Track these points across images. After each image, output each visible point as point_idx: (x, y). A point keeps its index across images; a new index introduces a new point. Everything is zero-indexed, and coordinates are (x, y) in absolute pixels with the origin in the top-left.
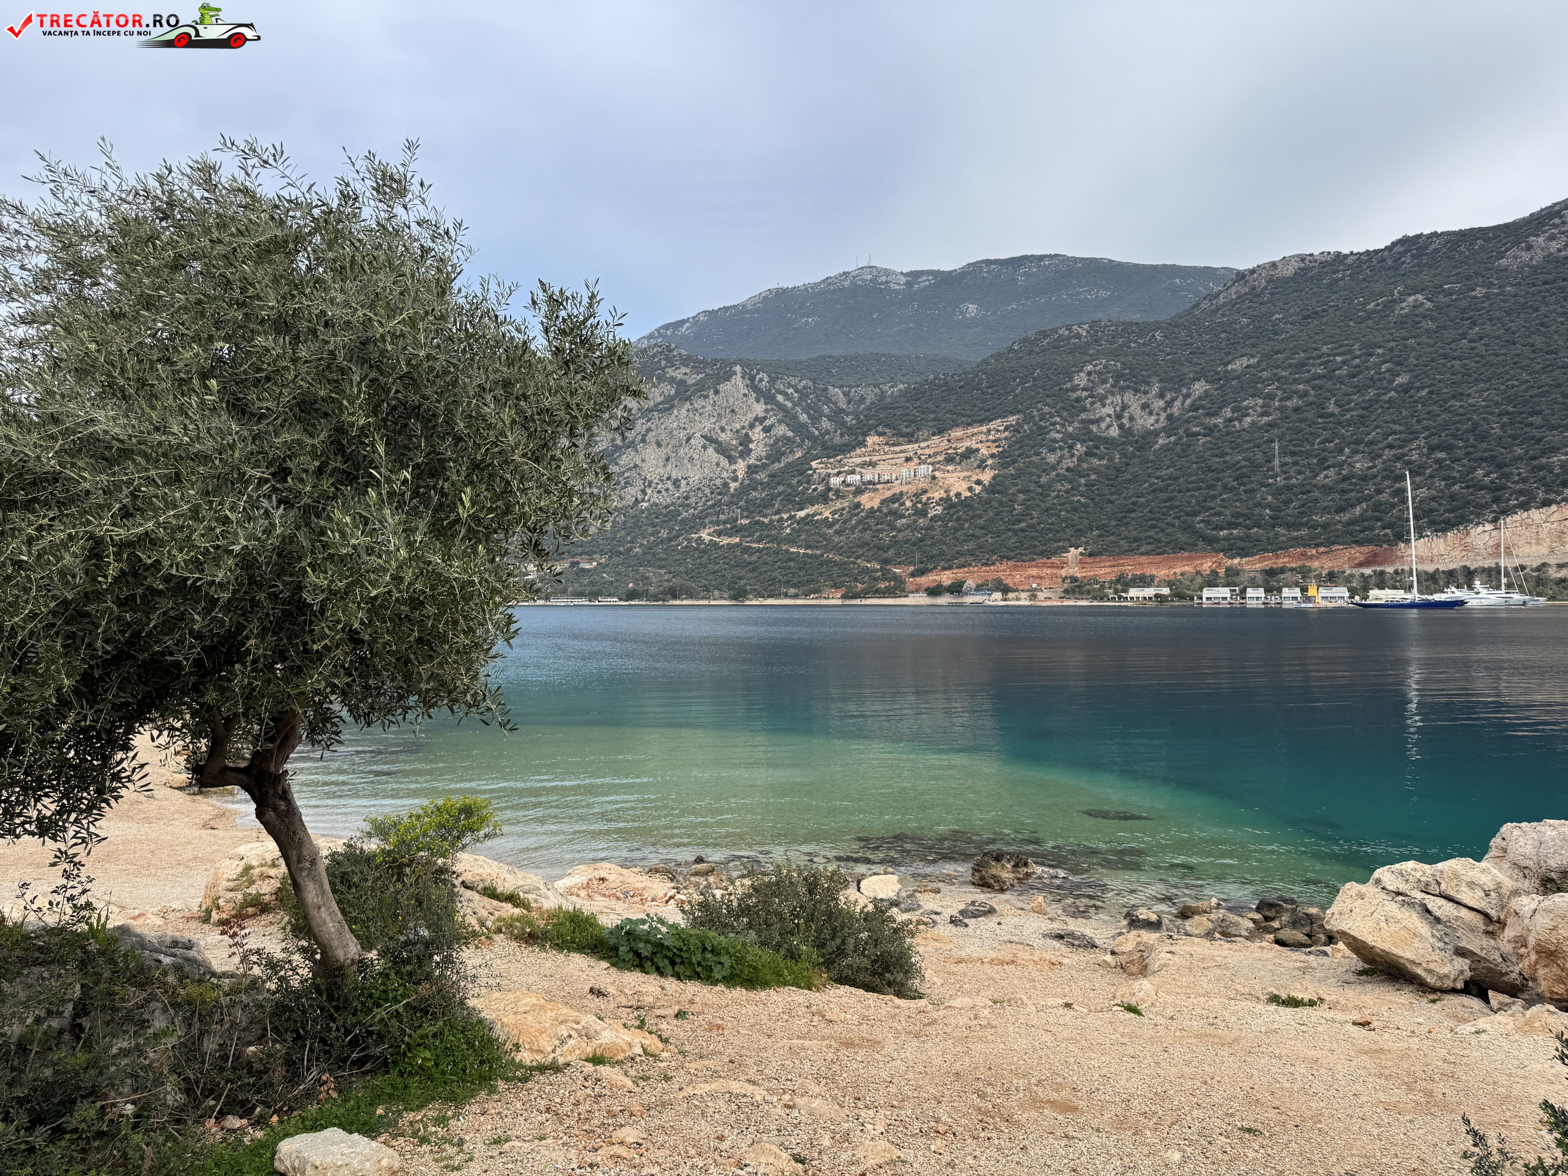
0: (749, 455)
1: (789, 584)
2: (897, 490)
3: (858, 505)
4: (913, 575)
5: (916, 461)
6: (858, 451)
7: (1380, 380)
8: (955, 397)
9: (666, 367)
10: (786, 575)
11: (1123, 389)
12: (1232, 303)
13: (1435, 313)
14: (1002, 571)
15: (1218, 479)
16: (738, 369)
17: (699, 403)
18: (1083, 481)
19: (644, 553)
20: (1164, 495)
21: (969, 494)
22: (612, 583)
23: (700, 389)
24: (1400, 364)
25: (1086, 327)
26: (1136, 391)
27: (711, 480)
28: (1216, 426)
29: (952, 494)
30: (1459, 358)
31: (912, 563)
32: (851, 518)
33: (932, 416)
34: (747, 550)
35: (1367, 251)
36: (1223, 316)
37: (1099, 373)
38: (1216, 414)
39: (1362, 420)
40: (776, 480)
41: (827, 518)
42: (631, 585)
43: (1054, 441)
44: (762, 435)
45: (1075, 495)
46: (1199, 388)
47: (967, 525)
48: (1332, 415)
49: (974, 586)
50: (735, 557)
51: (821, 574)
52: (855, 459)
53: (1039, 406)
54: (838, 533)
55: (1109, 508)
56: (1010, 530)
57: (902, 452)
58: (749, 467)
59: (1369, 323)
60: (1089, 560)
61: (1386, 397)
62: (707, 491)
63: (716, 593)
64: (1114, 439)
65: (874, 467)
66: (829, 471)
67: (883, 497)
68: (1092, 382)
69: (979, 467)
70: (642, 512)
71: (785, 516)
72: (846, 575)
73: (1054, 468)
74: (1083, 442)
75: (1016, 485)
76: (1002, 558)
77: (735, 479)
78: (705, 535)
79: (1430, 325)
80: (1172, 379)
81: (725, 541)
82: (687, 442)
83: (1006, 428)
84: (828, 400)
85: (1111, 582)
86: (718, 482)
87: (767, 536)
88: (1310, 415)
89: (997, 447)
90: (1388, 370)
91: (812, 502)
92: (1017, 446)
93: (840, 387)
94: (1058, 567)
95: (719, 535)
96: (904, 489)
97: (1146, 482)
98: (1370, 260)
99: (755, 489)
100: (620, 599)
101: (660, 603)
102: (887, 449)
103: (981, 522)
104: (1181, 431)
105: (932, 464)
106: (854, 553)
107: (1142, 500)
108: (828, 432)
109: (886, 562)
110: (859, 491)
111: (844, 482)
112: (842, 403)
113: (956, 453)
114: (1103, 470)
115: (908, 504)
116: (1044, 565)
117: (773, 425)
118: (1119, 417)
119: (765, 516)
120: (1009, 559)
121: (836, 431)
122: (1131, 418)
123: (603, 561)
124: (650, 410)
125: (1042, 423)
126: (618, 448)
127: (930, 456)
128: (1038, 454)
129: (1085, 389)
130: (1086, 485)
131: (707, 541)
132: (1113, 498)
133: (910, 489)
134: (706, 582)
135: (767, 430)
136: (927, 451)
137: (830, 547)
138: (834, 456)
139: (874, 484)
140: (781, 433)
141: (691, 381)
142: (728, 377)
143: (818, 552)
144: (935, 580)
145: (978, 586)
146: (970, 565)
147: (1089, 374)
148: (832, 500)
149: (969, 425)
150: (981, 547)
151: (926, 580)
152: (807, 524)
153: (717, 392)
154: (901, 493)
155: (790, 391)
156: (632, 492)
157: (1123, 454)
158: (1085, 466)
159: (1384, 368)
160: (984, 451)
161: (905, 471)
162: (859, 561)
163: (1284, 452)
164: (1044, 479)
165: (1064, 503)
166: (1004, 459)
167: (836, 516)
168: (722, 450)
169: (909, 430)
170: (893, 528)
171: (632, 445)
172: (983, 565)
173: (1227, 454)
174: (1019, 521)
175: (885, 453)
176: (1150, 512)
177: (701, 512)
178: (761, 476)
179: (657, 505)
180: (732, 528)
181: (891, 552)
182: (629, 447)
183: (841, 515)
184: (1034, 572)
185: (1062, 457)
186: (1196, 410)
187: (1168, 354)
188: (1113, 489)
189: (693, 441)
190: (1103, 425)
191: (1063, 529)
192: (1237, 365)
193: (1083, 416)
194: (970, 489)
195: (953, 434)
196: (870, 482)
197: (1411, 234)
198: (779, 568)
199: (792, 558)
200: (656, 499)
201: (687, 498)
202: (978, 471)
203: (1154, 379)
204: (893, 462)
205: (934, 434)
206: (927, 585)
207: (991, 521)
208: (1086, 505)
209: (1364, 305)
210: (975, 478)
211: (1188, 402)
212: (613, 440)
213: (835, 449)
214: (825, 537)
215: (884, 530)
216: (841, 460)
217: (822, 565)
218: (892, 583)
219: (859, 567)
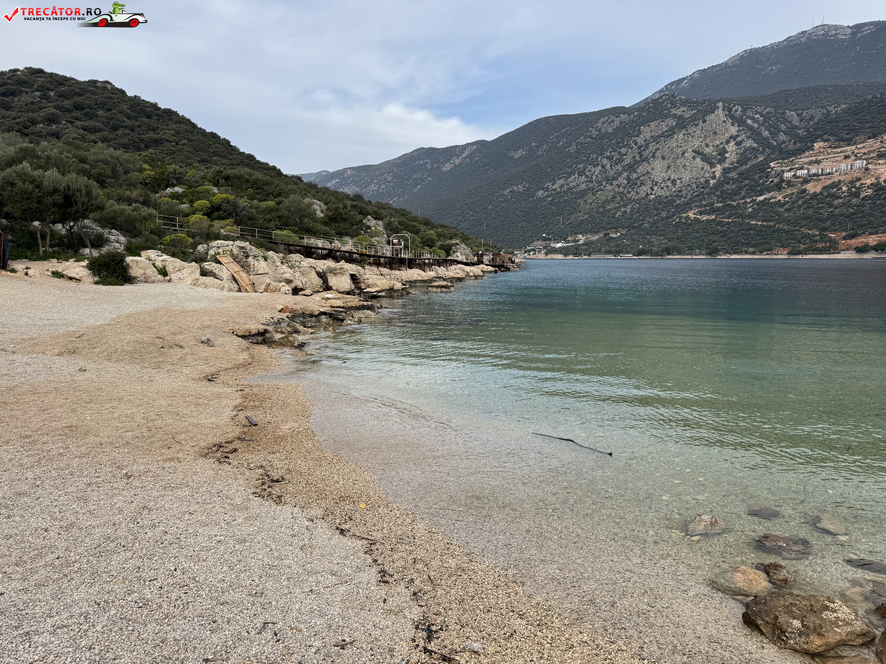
0: (724, 161)
1: (748, 245)
2: (836, 179)
3: (805, 191)
4: (845, 238)
5: (853, 158)
6: (807, 154)
9: (671, 108)
10: (747, 239)
16: (720, 104)
17: (691, 129)
19: (651, 227)
22: (629, 245)
23: (693, 121)
27: (697, 178)
29: (882, 180)
31: (844, 230)
32: (798, 200)
33: (868, 125)
34: (720, 223)
40: (743, 177)
41: (780, 201)
42: (641, 247)
44: (735, 147)
50: (712, 228)
51: (773, 239)
52: (804, 159)
54: (788, 210)
57: (842, 152)
58: (724, 169)
62: (694, 186)
63: (697, 251)
65: (819, 164)
66: (783, 168)
67: (824, 185)
70: (650, 201)
71: (748, 200)
72: (792, 239)
77: (714, 178)
78: (691, 215)
81: (705, 218)
82: (682, 155)
84: (785, 120)
86: (702, 180)
87: (735, 214)
91: (769, 190)
93: (795, 111)
95: (701, 214)
96: (842, 178)
99: (728, 183)
100: (634, 255)
101: (659, 257)
102: (829, 151)
105: (867, 159)
106: (799, 224)
108: (784, 142)
109: (824, 229)
110: (806, 181)
111: (794, 175)
112: (796, 122)
115: (845, 188)
117: (743, 140)
119: (734, 201)
121: (790, 141)
123: (624, 232)
124: (659, 137)
126: (637, 162)
127: (865, 154)
131: (692, 218)
133: (848, 178)
134: (691, 244)
135: (738, 144)
136: (863, 150)
137: (781, 220)
138: (788, 158)
139: (818, 175)
140: (748, 145)
141: (687, 116)
142: (712, 111)
143: (772, 224)
144: (863, 242)
148: (784, 188)
151: (856, 242)
152: (765, 205)
153: (704, 121)
154: (840, 181)
155: (757, 116)
156: (645, 189)
161: (844, 165)
162: (803, 229)
168: (706, 158)
169: (848, 136)
170: (831, 206)
171: (646, 160)
175: (828, 154)
177: (689, 200)
178: (733, 175)
179: (660, 196)
180: (710, 209)
181: (828, 223)
182: (644, 161)
183: (791, 198)
189: (686, 155)
196: (815, 175)
198: (742, 234)
199: (752, 228)
200: (660, 192)
201: (680, 191)
204: (834, 159)
205: (869, 138)
206: (856, 245)
212: (634, 157)
213: (789, 153)
214: (777, 213)
215: (824, 208)
216: (793, 160)
217: (774, 232)
218: (828, 244)
219: (802, 233)
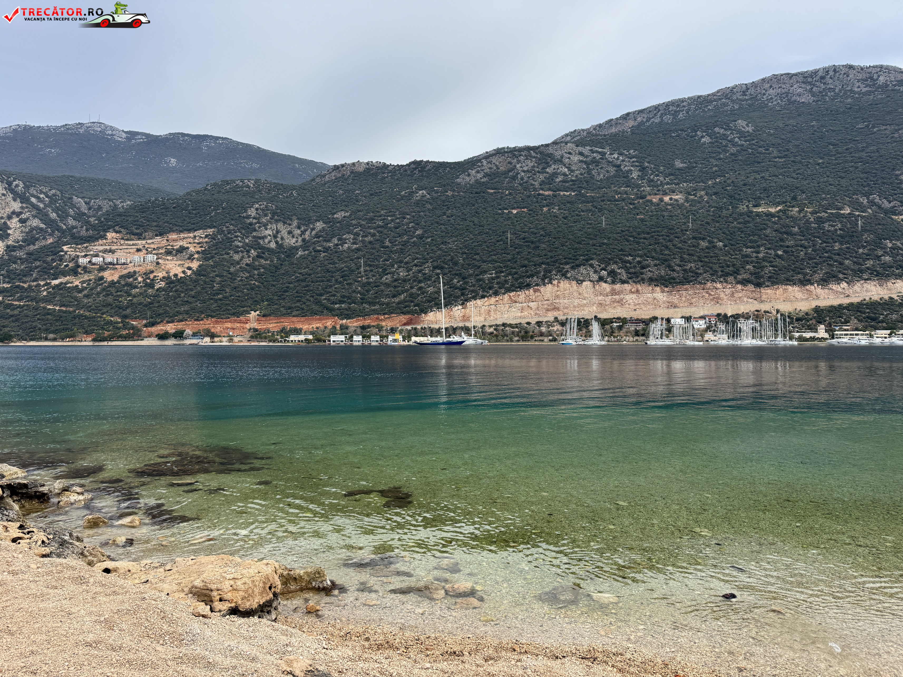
0: (7, 238)
1: (47, 331)
2: (132, 270)
3: (102, 278)
4: (146, 326)
5: (144, 251)
6: (100, 242)
7: (409, 231)
8: (171, 213)
10: (45, 325)
11: (277, 221)
12: (333, 182)
13: (431, 201)
14: (207, 324)
15: (332, 277)
18: (256, 272)
20: (304, 284)
21: (183, 275)
24: (417, 224)
25: (252, 182)
26: (285, 223)
28: (329, 247)
29: (171, 274)
30: (443, 224)
31: (144, 318)
32: (96, 287)
33: (155, 224)
34: (9, 306)
35: (398, 165)
36: (329, 187)
37: (263, 210)
38: (329, 241)
39: (402, 251)
40: (32, 257)
41: (77, 286)
43: (238, 247)
44: (19, 225)
45: (252, 280)
46: (319, 225)
47: (182, 295)
48: (388, 247)
49: (191, 333)
51: (74, 324)
52: (98, 247)
53: (227, 225)
54: (86, 296)
55: (273, 289)
56: (212, 299)
57: (133, 245)
58: (8, 246)
59: (402, 201)
60: (263, 319)
61: (412, 240)
64: (273, 249)
65: (113, 253)
66: (78, 253)
67: (121, 274)
68: (259, 214)
69: (189, 258)
71: (42, 283)
72: (95, 325)
73: (238, 263)
74: (255, 249)
75: (215, 272)
76: (208, 316)
79: (429, 206)
80: (304, 219)
83: (206, 236)
84: (73, 206)
85: (278, 332)
87: (27, 297)
88: (377, 246)
89: (201, 247)
90: (413, 227)
91: (64, 274)
92: (214, 248)
93: (82, 198)
94: (244, 323)
96: (137, 269)
97: (293, 275)
98: (400, 170)
99: (14, 263)
102: (122, 242)
103: (193, 293)
104: (311, 249)
105: (157, 254)
106: (100, 310)
107: (291, 285)
108: (73, 227)
109: (125, 317)
110: (102, 269)
111: (90, 262)
112: (84, 208)
113: (173, 249)
114: (268, 266)
115: (140, 279)
116: (235, 321)
117: (28, 219)
118: (275, 237)
119: (24, 282)
120: (212, 317)
121: (82, 227)
122: (282, 239)
125: (229, 235)
127: (154, 249)
128: (228, 254)
129: (254, 218)
130: (258, 275)
132: (274, 283)
133: (142, 269)
135: (22, 221)
136: (152, 246)
137: (80, 306)
138: (81, 244)
139: (114, 265)
140: (35, 224)
143: (71, 309)
144: (161, 330)
145: (193, 333)
146: (186, 320)
147: (257, 209)
148: (81, 274)
149: (181, 232)
150: (193, 309)
151: (155, 330)
152: (61, 289)
154: (135, 272)
155: (42, 196)
157: (279, 259)
158: (257, 263)
159: (411, 225)
160: (192, 249)
161: (137, 258)
162: (105, 316)
163: (366, 265)
164: (232, 270)
165: (246, 285)
166: (205, 255)
167: (85, 285)
169: (138, 231)
170: (129, 295)
172: (195, 320)
173: (336, 263)
174: (218, 294)
175: (121, 245)
176: (297, 292)
178: (20, 254)
181: (128, 311)
183: (88, 285)
184: (229, 325)
185: (243, 257)
186: (319, 237)
187: (301, 205)
188: (274, 279)
190: (266, 241)
191: (246, 300)
192: (339, 215)
193: (254, 234)
194: (184, 272)
195: (170, 237)
196: (110, 263)
197: (418, 159)
198: (39, 319)
199: (49, 312)
202: (188, 261)
203: (294, 217)
204: (128, 251)
205: (157, 236)
206: (156, 333)
207: (199, 292)
208: (259, 287)
209: (400, 192)
210: (187, 265)
211: (314, 233)
213: (82, 239)
214: (76, 299)
215: (123, 296)
216: (87, 247)
217: (75, 318)
218: (131, 331)
219: (105, 320)
